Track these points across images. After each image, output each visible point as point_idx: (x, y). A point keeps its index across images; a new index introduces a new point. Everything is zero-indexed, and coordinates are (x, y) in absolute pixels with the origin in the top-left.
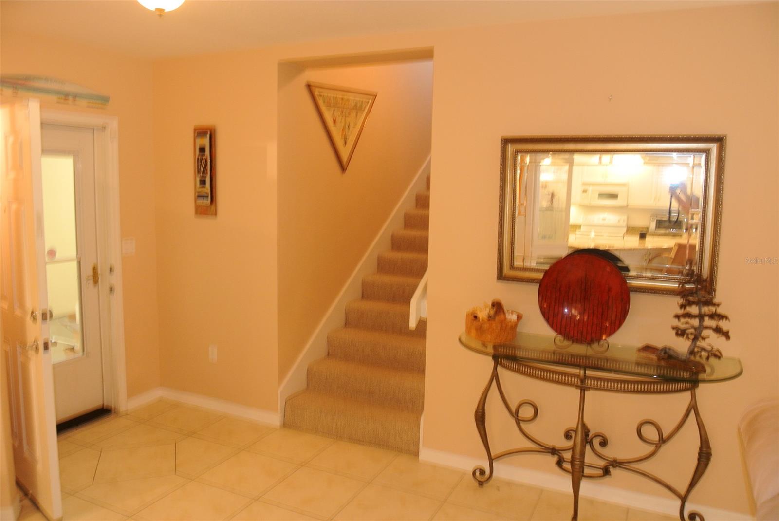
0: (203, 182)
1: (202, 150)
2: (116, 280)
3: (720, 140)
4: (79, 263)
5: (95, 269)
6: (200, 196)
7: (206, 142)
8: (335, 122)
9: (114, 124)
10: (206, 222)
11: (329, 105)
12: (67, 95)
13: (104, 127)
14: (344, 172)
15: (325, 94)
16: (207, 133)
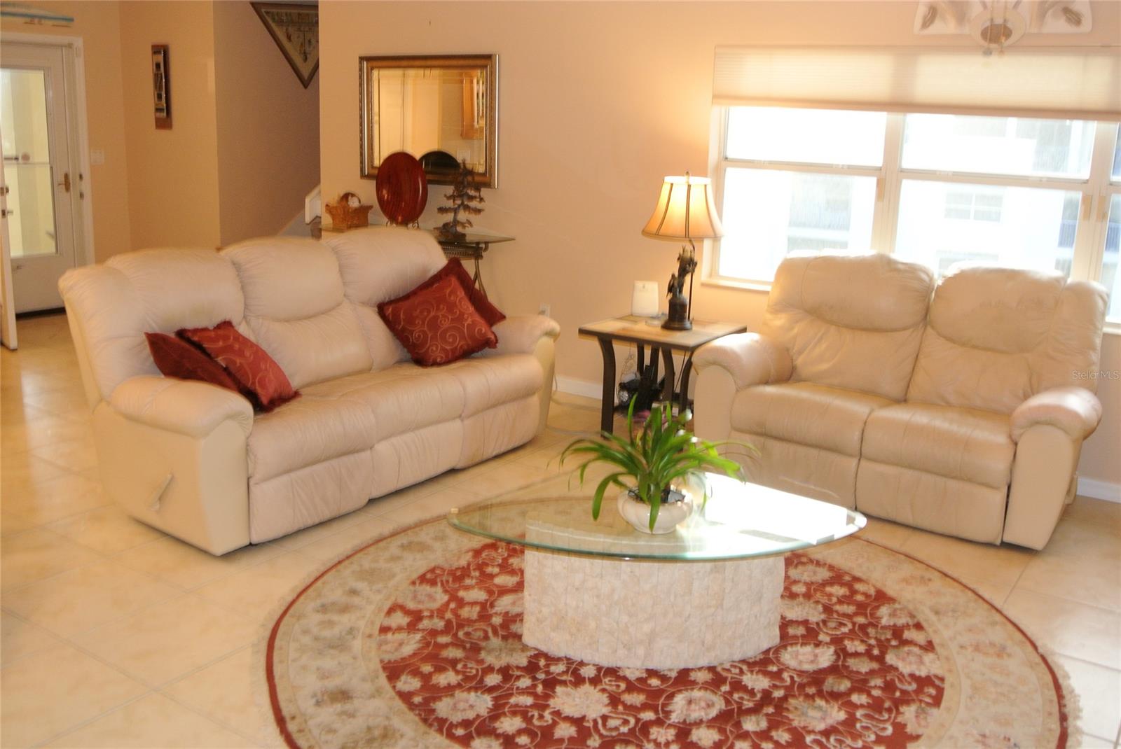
0: (159, 97)
1: (158, 66)
2: (86, 186)
4: (51, 168)
5: (66, 176)
6: (158, 110)
7: (160, 58)
8: (289, 38)
9: (79, 42)
10: (164, 133)
11: (280, 22)
12: (33, 17)
13: (70, 46)
14: (306, 87)
15: (274, 10)
16: (162, 51)
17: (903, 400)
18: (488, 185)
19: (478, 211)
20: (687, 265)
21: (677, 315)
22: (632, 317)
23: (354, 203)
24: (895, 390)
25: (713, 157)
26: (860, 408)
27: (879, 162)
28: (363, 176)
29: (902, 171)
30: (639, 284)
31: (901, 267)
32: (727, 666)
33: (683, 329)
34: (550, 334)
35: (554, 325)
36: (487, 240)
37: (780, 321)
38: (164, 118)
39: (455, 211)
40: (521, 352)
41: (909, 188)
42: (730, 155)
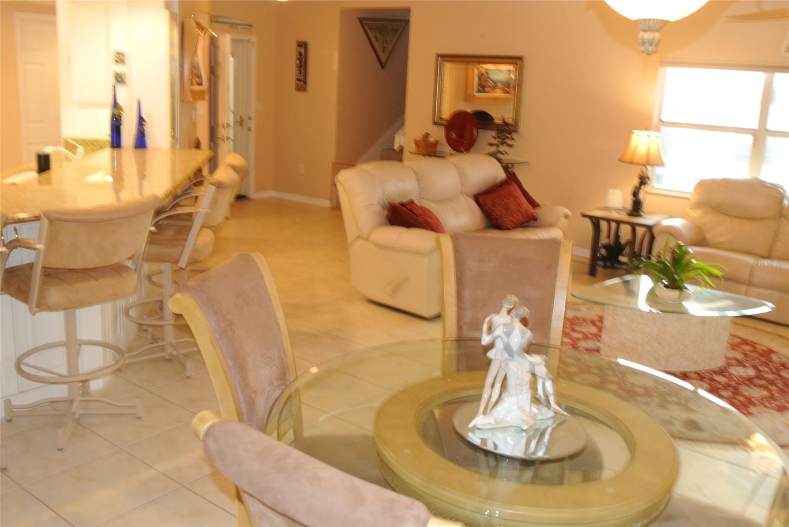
0: (300, 72)
1: (300, 54)
2: (252, 125)
3: (520, 58)
5: (242, 118)
6: (299, 80)
7: (302, 50)
8: (376, 38)
9: (254, 39)
10: (301, 95)
11: (372, 29)
12: (232, 24)
13: (248, 41)
14: (383, 68)
15: (369, 22)
16: (303, 45)
17: (768, 257)
18: (516, 131)
19: (511, 146)
20: (643, 181)
21: (637, 207)
22: (607, 209)
23: (431, 139)
24: (764, 252)
25: (655, 120)
26: (750, 260)
27: (755, 126)
28: (435, 123)
29: (767, 130)
30: (611, 191)
31: (769, 185)
32: (703, 372)
33: (639, 216)
34: (566, 217)
35: (567, 211)
36: (512, 162)
37: (696, 214)
38: (302, 83)
39: (498, 146)
40: (551, 225)
41: (771, 141)
42: (664, 119)
